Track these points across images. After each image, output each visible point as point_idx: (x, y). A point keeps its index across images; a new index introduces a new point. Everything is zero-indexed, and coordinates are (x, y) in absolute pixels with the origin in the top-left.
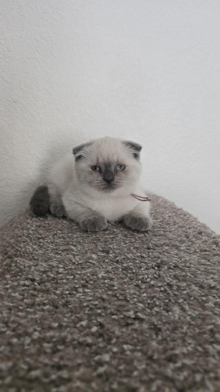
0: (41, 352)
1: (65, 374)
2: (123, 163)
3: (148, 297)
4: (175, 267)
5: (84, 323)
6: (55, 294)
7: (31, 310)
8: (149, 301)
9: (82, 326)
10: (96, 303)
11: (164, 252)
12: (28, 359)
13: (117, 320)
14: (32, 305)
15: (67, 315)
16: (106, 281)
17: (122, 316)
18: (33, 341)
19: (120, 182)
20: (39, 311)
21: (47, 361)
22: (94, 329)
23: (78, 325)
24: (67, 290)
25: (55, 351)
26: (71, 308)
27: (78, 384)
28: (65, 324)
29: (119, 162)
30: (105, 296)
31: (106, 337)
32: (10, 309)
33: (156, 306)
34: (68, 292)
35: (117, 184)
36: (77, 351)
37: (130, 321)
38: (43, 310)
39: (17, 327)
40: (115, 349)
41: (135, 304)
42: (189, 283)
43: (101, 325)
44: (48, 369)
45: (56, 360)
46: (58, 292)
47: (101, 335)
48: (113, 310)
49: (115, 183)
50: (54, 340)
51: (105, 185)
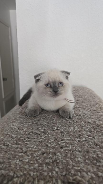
0: (25, 134)
1: (30, 140)
2: (62, 81)
3: (64, 124)
4: (79, 115)
5: (40, 129)
6: (34, 120)
7: (25, 124)
8: (64, 125)
9: (39, 129)
10: (46, 124)
11: (78, 110)
12: (21, 135)
13: (51, 129)
14: (26, 123)
15: (36, 126)
16: (52, 118)
17: (52, 128)
18: (24, 131)
19: (61, 92)
20: (28, 124)
21: (26, 136)
22: (42, 130)
23: (38, 129)
24: (38, 119)
25: (29, 134)
26: (37, 124)
27: (33, 142)
28: (34, 128)
29: (60, 81)
30: (49, 122)
31: (45, 133)
32: (19, 123)
33: (66, 127)
34: (38, 120)
35: (60, 93)
36: (35, 135)
37: (54, 130)
38: (29, 124)
39: (20, 128)
40: (46, 136)
41: (58, 125)
42: (81, 121)
43: (45, 130)
44: (25, 138)
45: (28, 136)
46: (35, 120)
47: (44, 132)
48: (50, 126)
49: (59, 92)
50: (29, 132)
51: (54, 94)
